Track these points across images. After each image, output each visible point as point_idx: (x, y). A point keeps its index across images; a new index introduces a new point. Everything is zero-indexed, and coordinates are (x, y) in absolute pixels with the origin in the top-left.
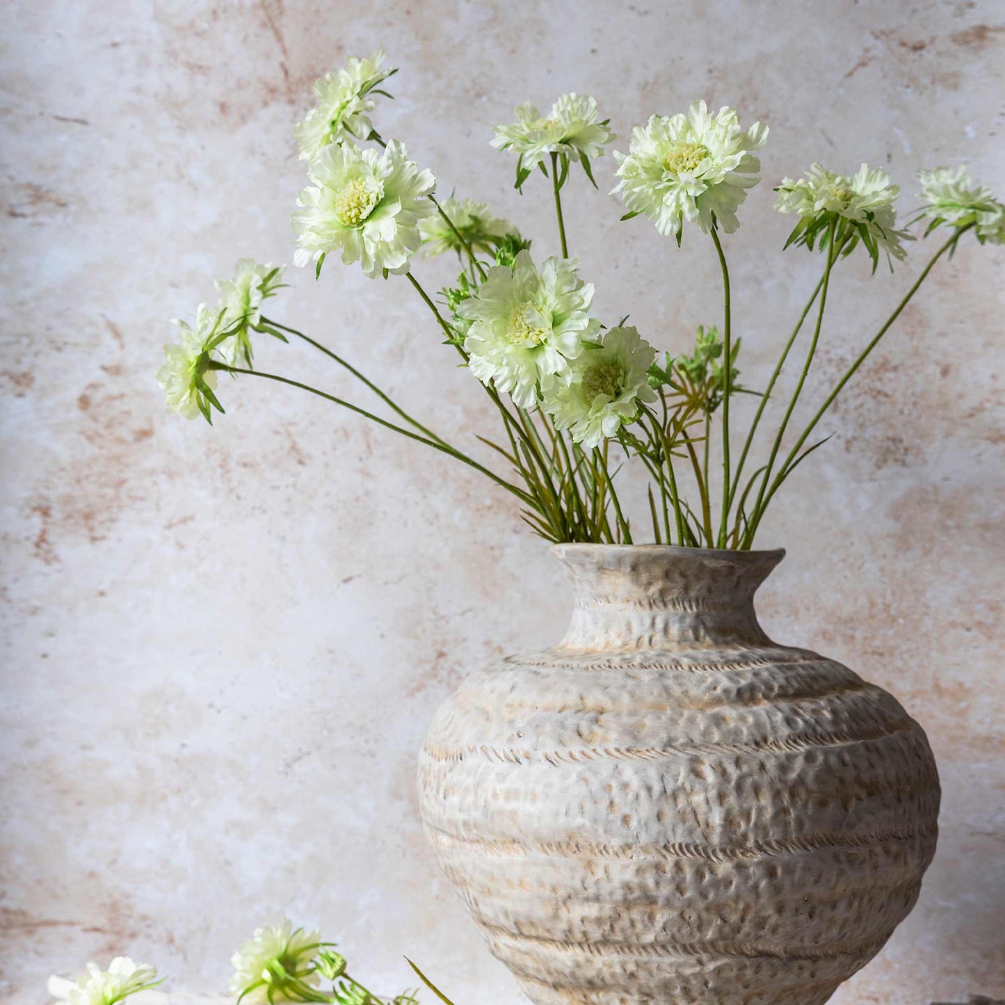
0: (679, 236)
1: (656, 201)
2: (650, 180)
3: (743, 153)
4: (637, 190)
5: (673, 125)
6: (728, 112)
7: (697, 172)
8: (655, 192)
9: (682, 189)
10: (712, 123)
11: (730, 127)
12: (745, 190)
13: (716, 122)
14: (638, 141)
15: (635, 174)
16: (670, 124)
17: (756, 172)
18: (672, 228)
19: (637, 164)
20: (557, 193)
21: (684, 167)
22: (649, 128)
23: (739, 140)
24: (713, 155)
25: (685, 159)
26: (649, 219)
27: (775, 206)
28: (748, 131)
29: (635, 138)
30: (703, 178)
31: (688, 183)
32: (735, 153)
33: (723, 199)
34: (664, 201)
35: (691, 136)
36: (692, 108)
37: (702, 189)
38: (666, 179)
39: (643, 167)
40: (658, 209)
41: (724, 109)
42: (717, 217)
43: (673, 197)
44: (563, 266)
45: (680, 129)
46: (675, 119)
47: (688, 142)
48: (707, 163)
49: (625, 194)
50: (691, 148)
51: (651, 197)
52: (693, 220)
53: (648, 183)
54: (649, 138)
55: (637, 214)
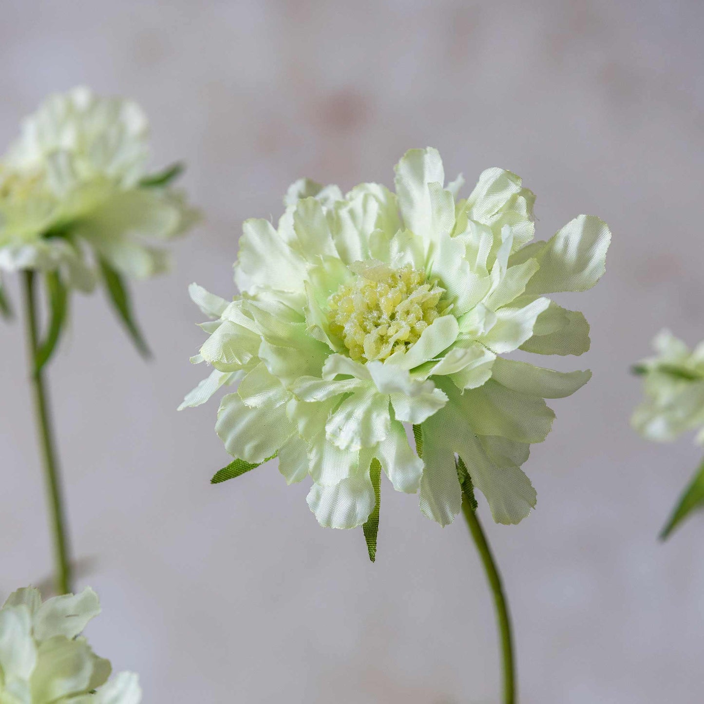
0: (371, 530)
1: (307, 432)
2: (291, 374)
3: (542, 304)
4: (254, 402)
5: (352, 213)
6: (498, 186)
7: (418, 353)
8: (305, 409)
9: (377, 403)
10: (457, 209)
11: (505, 232)
12: (550, 403)
13: (469, 217)
14: (257, 260)
15: (248, 358)
16: (344, 213)
17: (578, 353)
18: (353, 509)
19: (255, 327)
20: (38, 378)
21: (383, 339)
22: (287, 221)
23: (531, 266)
24: (461, 303)
25: (386, 316)
26: (290, 482)
27: (637, 418)
28: (553, 239)
29: (251, 250)
30: (435, 370)
31: (392, 389)
32: (522, 302)
33: (491, 428)
34: (328, 436)
35: (402, 249)
36: (403, 168)
37: (433, 403)
38: (334, 376)
39: (273, 339)
40: (313, 457)
41: (490, 175)
42: (475, 480)
43: (353, 426)
44: (54, 618)
45: (370, 228)
46: (356, 197)
47: (392, 267)
48: (445, 330)
49: (223, 414)
50: (401, 285)
51: (295, 421)
52: (409, 489)
53: (284, 382)
54: (287, 250)
55: (255, 466)
